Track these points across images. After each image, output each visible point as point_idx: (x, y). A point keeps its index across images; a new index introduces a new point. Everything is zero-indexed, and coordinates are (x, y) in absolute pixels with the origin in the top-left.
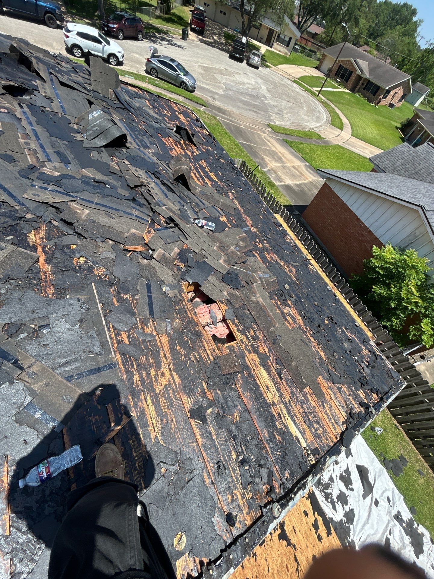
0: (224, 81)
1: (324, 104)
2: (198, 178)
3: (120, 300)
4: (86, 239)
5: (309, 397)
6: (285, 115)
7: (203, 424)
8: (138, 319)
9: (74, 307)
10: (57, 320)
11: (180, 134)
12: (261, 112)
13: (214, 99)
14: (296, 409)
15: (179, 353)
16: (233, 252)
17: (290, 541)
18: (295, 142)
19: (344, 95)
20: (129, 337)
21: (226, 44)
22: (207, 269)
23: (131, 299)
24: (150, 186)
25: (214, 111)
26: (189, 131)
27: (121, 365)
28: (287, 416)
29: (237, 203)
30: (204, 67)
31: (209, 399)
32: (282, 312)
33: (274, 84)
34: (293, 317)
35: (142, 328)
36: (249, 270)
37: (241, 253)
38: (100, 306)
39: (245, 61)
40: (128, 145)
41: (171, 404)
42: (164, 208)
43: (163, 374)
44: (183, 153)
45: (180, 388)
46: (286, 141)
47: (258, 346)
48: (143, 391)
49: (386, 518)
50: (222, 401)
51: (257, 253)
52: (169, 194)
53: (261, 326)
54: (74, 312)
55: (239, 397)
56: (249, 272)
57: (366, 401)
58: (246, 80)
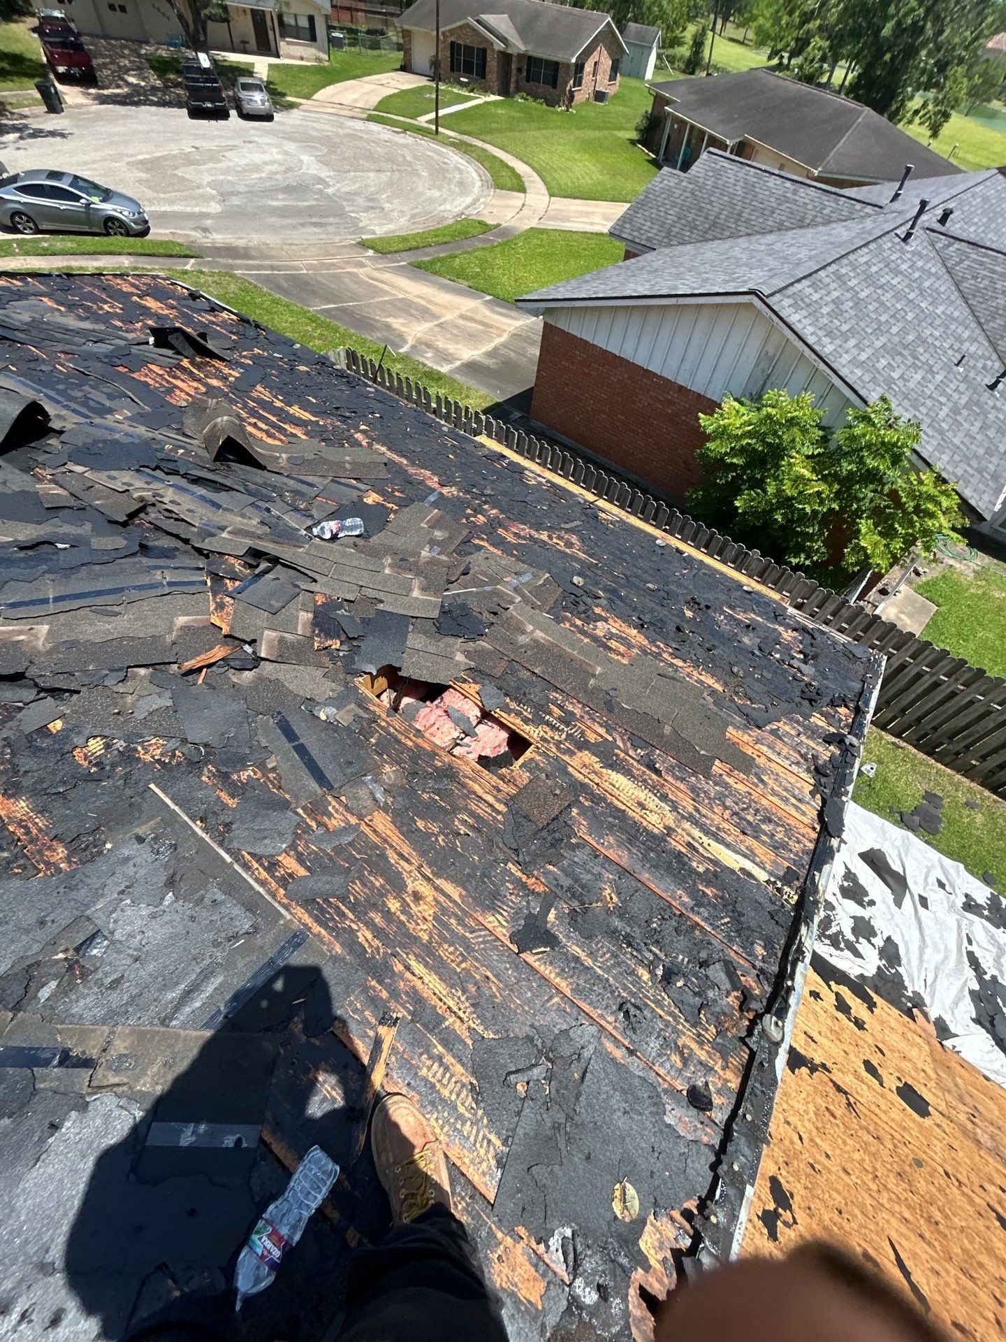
0: (207, 179)
1: (459, 146)
2: (267, 432)
3: (237, 790)
4: (78, 692)
5: (728, 779)
6: (387, 206)
7: (552, 948)
8: (300, 811)
9: (138, 860)
10: (112, 912)
11: (170, 347)
12: (331, 220)
13: (205, 230)
14: (716, 817)
15: (428, 835)
16: (432, 562)
17: (811, 1062)
18: (439, 260)
19: (492, 109)
20: (300, 859)
21: (167, 87)
22: (395, 625)
23: (259, 775)
24: (166, 500)
25: (221, 260)
26: (189, 330)
27: (317, 929)
28: (705, 840)
29: (384, 449)
30: (141, 162)
31: (539, 894)
32: (595, 639)
33: (325, 141)
34: (621, 637)
35: (319, 824)
36: (486, 584)
37: (450, 555)
38: (197, 828)
39: (233, 113)
40: (55, 424)
41: (468, 947)
42: (225, 535)
43: (417, 897)
44: (203, 389)
45: (468, 905)
46: (419, 266)
47: (583, 733)
48: (395, 955)
49: (951, 920)
50: (566, 882)
51: (483, 539)
52: (221, 497)
53: (567, 688)
54: (142, 872)
55: (595, 854)
56: (488, 588)
57: (832, 730)
58: (257, 158)
